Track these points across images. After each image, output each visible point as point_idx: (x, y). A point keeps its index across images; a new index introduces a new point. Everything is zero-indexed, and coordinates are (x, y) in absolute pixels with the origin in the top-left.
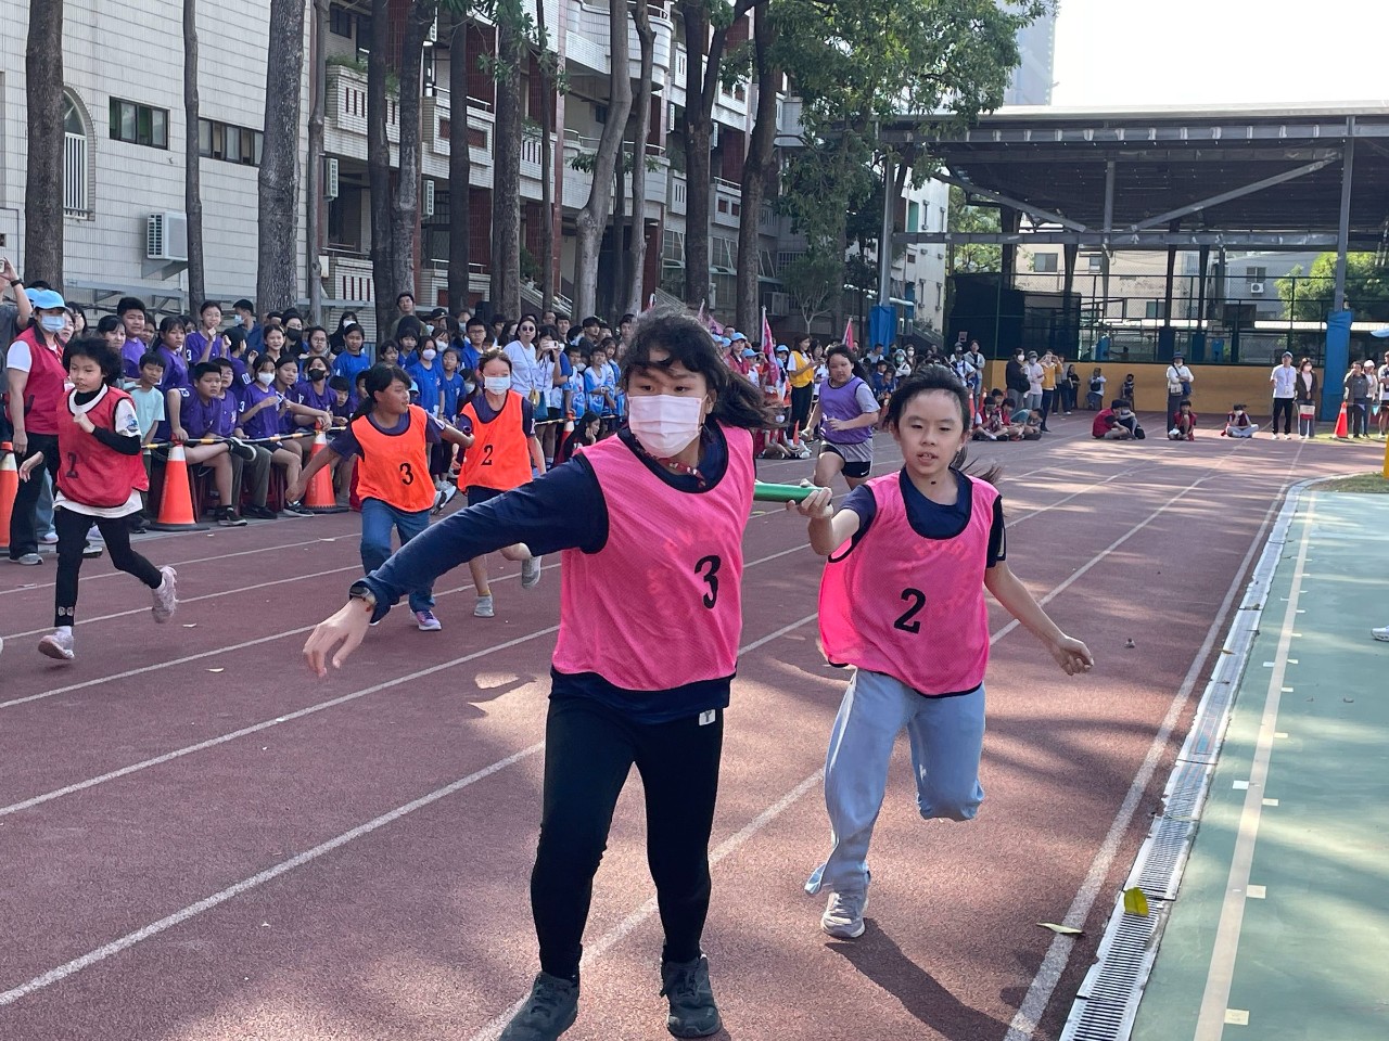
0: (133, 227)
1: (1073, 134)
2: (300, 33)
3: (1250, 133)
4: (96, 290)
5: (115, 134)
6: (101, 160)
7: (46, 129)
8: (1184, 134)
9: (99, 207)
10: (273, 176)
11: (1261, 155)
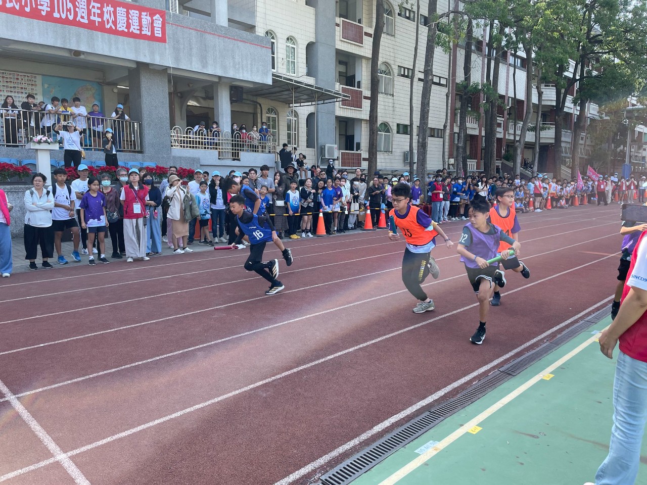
0: (402, 154)
2: (429, 103)
4: (392, 171)
5: (398, 132)
6: (395, 139)
7: (373, 133)
9: (394, 150)
10: (421, 140)
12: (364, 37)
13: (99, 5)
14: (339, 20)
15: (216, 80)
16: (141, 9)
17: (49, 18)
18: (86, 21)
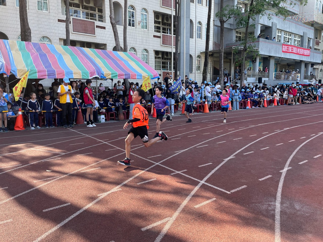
12: (320, 43)
13: (303, 50)
14: (315, 40)
17: (299, 54)
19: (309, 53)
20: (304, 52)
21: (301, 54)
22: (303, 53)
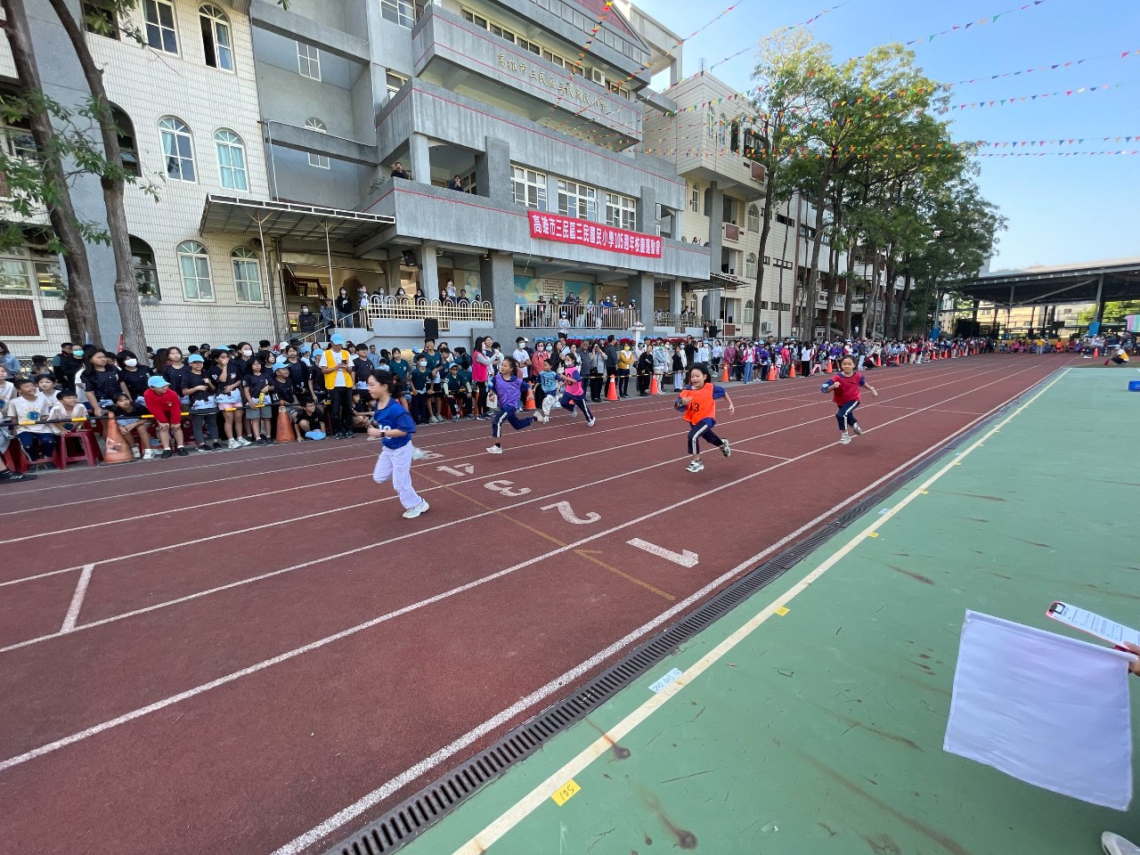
1: (1000, 281)
3: (1064, 275)
7: (757, 308)
8: (1040, 277)
11: (1067, 281)
12: (740, 235)
13: (633, 238)
14: (724, 224)
15: (674, 278)
16: (651, 238)
17: (613, 249)
18: (627, 249)
19: (658, 247)
20: (637, 244)
21: (623, 251)
22: (632, 247)
